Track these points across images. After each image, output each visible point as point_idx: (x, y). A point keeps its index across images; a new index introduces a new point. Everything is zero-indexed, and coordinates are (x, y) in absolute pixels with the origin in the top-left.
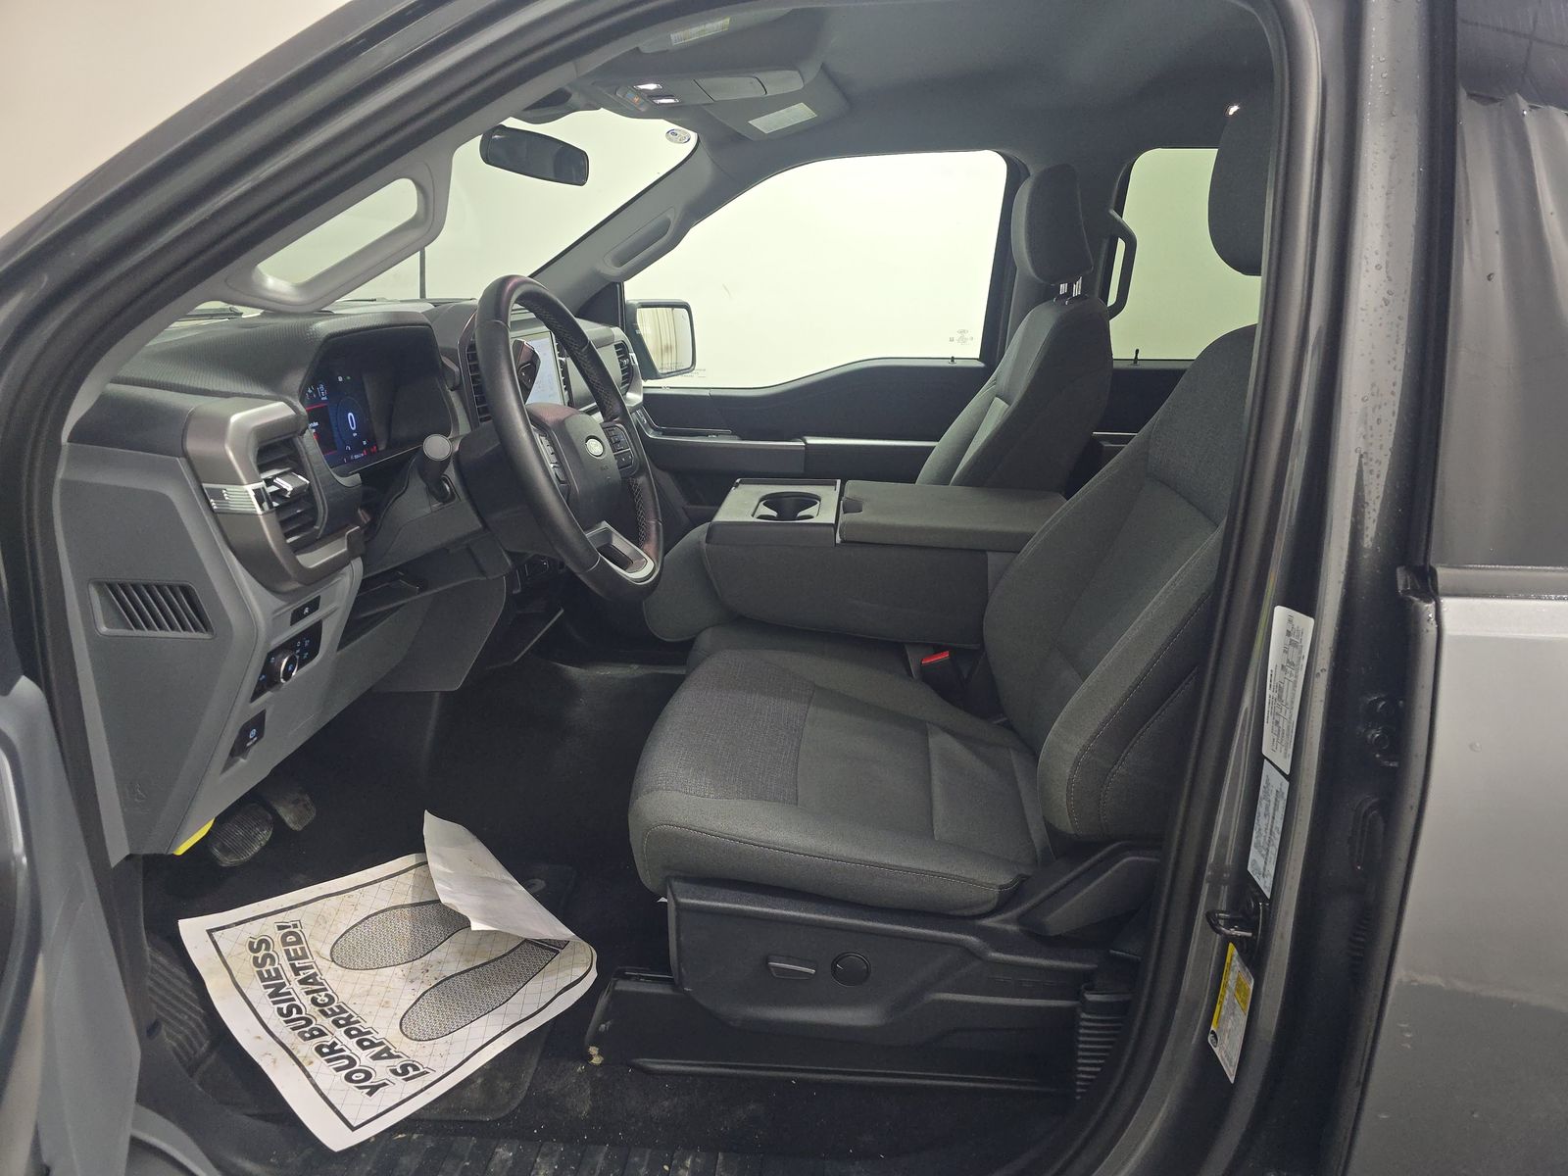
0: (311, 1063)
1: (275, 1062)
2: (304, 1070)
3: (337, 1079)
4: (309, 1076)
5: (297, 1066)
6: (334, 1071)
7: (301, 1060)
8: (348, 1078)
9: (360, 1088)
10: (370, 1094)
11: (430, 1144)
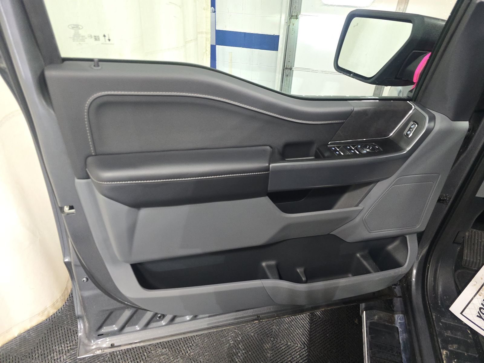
0: (480, 295)
1: (474, 285)
2: (476, 294)
3: (479, 305)
4: (475, 296)
5: (476, 292)
6: (481, 303)
7: (480, 292)
8: (480, 308)
9: (479, 313)
10: (478, 316)
11: (469, 341)
